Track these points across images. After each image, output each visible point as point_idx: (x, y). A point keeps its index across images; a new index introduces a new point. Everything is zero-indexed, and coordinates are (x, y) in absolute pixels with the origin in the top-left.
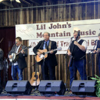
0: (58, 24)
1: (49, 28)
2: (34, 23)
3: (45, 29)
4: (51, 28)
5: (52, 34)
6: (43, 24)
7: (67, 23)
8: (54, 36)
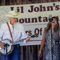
0: (41, 6)
1: (29, 11)
2: (6, 5)
3: (22, 12)
4: (32, 11)
5: (33, 19)
6: (20, 6)
7: (54, 4)
8: (36, 21)
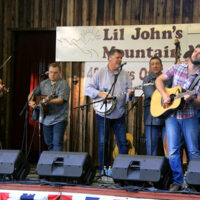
0: (152, 30)
1: (133, 37)
3: (122, 38)
4: (138, 38)
5: (138, 52)
6: (118, 27)
7: (174, 28)
